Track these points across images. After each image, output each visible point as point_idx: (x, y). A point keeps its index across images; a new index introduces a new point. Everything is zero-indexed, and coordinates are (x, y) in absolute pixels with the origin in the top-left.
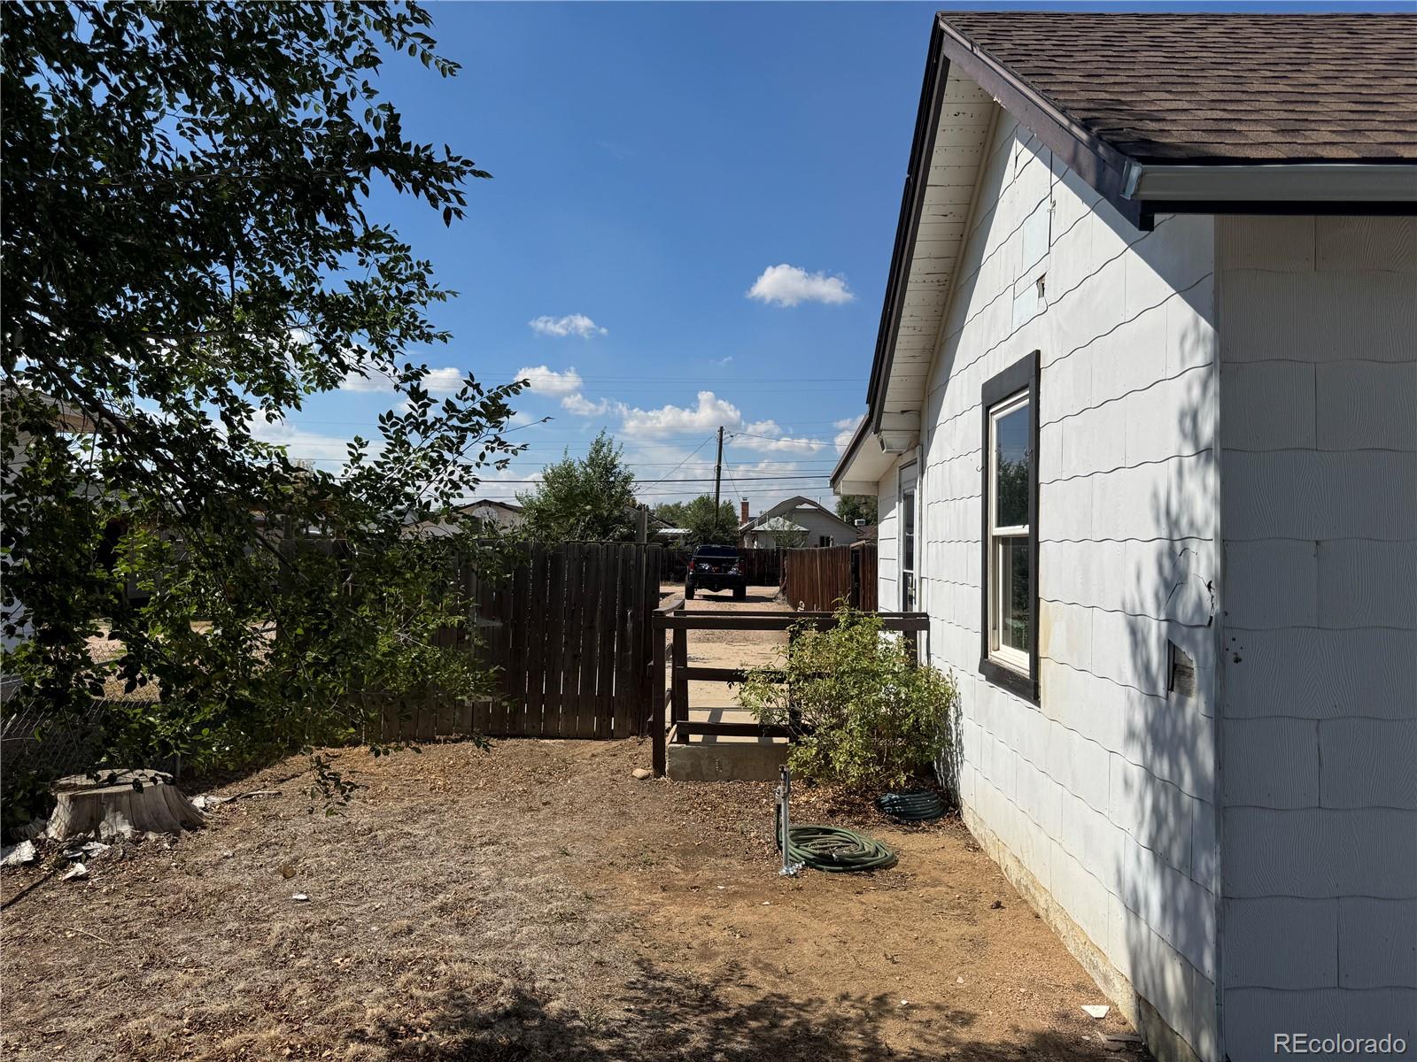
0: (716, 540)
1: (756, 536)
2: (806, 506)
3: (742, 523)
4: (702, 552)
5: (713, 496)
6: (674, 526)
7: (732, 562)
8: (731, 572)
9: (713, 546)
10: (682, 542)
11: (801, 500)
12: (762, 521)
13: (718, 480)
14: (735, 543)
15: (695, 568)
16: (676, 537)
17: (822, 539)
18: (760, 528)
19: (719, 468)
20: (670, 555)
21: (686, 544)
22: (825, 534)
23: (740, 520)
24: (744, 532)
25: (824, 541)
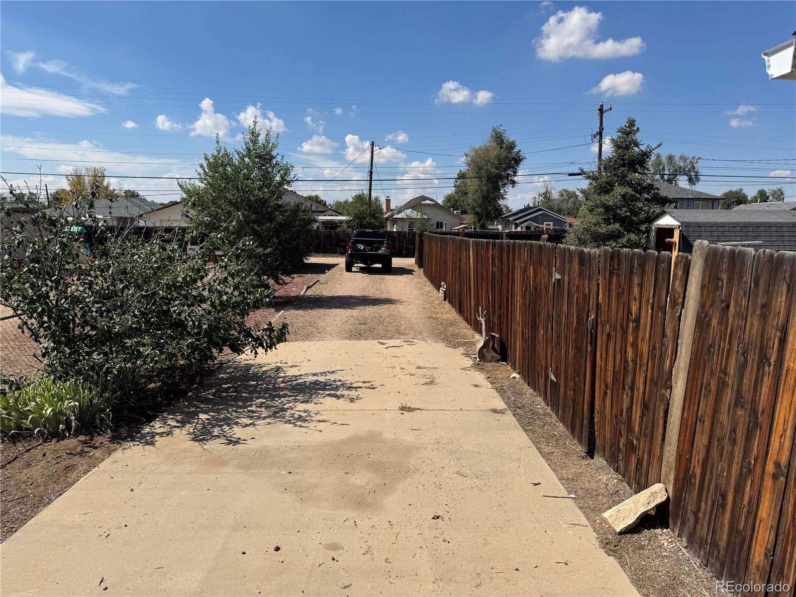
0: (370, 225)
1: (395, 221)
2: (428, 202)
3: (386, 213)
4: (357, 235)
5: (366, 192)
6: (341, 214)
7: (382, 243)
8: (380, 252)
9: (367, 230)
10: (345, 226)
11: (424, 198)
12: (399, 212)
13: (371, 180)
14: (383, 227)
15: (353, 248)
16: (341, 222)
17: (438, 223)
18: (399, 216)
19: (371, 173)
20: (337, 236)
21: (348, 227)
22: (440, 220)
23: (385, 210)
24: (387, 219)
25: (439, 225)
